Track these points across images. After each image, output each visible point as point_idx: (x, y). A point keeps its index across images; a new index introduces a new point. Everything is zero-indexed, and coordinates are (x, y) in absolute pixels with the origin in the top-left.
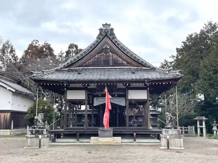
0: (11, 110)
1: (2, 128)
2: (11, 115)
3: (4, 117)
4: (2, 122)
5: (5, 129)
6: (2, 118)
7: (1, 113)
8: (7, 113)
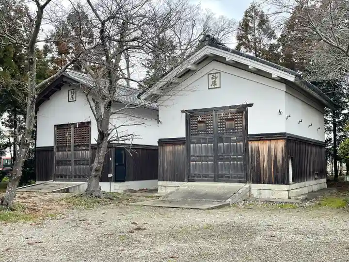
0: (285, 133)
1: (265, 180)
2: (286, 146)
3: (269, 151)
4: (265, 164)
5: (275, 183)
6: (265, 154)
7: (260, 142)
8: (275, 141)
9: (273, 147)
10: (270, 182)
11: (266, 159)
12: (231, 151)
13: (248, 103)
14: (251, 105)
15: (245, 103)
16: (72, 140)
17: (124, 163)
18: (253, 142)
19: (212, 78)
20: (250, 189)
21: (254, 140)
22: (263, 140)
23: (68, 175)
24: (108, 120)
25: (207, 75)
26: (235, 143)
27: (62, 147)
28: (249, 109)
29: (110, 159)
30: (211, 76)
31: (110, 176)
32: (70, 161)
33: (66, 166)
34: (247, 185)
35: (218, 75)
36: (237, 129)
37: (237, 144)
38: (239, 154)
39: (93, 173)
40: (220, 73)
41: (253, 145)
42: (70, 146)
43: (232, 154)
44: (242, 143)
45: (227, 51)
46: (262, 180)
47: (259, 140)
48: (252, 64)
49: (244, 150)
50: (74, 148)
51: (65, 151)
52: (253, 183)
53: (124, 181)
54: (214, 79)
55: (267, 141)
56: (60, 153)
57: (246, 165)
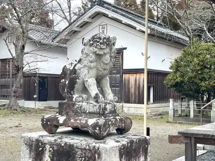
6: (133, 83)
7: (130, 74)
8: (139, 74)
9: (138, 78)
10: (135, 103)
11: (133, 86)
12: (112, 81)
13: (123, 47)
14: (125, 49)
15: (121, 47)
16: (10, 70)
17: (46, 88)
18: (126, 75)
19: (102, 28)
20: (123, 107)
21: (126, 73)
22: (132, 73)
23: (8, 96)
24: (22, 58)
25: (98, 26)
26: (115, 75)
27: (4, 75)
28: (124, 51)
29: (36, 84)
30: (101, 27)
31: (35, 96)
32: (9, 86)
33: (7, 89)
34: (121, 104)
35: (105, 26)
36: (117, 65)
37: (116, 76)
38: (117, 83)
39: (13, 94)
40: (107, 25)
41: (126, 76)
42: (9, 75)
43: (113, 83)
44: (119, 75)
45: (109, 10)
46: (130, 101)
47: (129, 73)
48: (125, 20)
49: (120, 80)
50: (12, 76)
51: (6, 78)
52: (125, 103)
53: (46, 100)
54: (103, 29)
55: (135, 74)
56: (3, 79)
57: (121, 90)
